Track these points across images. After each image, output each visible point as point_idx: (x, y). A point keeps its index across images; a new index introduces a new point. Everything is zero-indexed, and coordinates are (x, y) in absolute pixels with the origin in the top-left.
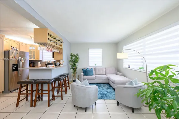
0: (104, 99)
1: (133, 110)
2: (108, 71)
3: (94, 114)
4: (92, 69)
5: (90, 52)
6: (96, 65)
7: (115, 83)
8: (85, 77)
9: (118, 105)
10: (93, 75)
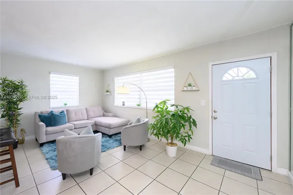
0: (105, 151)
1: (141, 148)
2: (91, 114)
3: (106, 171)
4: (62, 112)
5: (51, 79)
6: (66, 104)
7: (111, 127)
8: (50, 129)
9: (125, 150)
10: (66, 123)
